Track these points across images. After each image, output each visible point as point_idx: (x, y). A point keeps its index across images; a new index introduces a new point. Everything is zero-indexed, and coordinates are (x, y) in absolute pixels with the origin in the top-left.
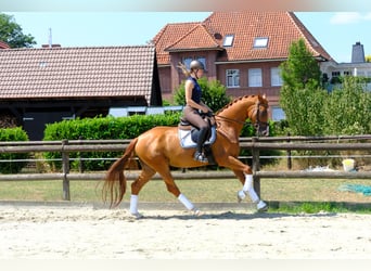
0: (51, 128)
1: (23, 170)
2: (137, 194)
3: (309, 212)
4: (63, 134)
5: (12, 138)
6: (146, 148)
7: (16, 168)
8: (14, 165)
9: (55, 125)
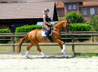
0: (17, 29)
1: (9, 42)
2: (28, 50)
3: (90, 56)
4: (21, 31)
5: (5, 32)
6: (31, 36)
7: (6, 42)
8: (6, 41)
9: (19, 28)
